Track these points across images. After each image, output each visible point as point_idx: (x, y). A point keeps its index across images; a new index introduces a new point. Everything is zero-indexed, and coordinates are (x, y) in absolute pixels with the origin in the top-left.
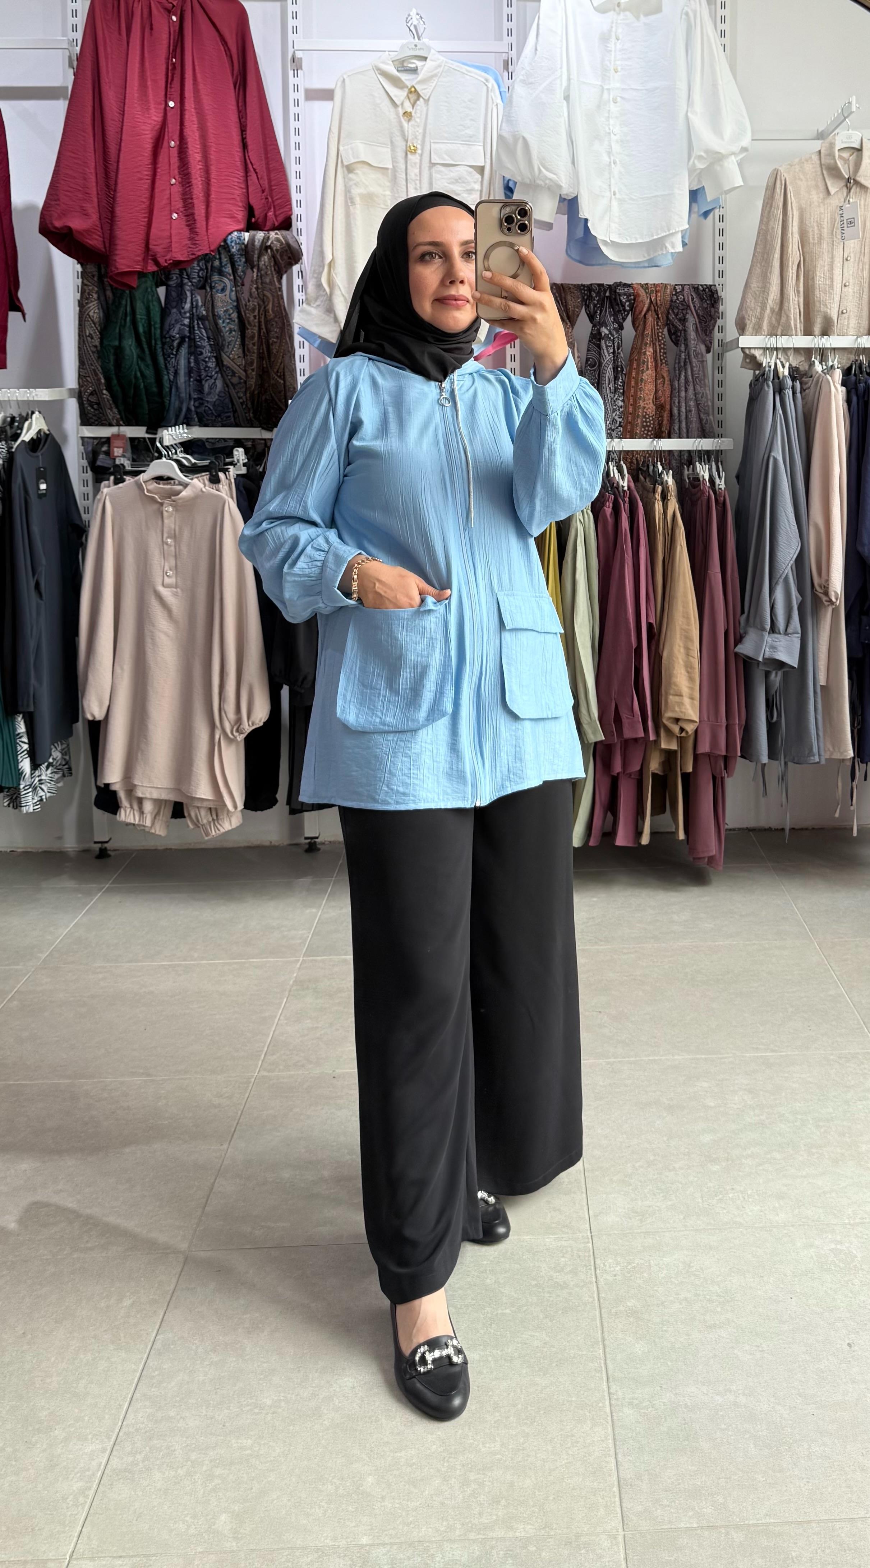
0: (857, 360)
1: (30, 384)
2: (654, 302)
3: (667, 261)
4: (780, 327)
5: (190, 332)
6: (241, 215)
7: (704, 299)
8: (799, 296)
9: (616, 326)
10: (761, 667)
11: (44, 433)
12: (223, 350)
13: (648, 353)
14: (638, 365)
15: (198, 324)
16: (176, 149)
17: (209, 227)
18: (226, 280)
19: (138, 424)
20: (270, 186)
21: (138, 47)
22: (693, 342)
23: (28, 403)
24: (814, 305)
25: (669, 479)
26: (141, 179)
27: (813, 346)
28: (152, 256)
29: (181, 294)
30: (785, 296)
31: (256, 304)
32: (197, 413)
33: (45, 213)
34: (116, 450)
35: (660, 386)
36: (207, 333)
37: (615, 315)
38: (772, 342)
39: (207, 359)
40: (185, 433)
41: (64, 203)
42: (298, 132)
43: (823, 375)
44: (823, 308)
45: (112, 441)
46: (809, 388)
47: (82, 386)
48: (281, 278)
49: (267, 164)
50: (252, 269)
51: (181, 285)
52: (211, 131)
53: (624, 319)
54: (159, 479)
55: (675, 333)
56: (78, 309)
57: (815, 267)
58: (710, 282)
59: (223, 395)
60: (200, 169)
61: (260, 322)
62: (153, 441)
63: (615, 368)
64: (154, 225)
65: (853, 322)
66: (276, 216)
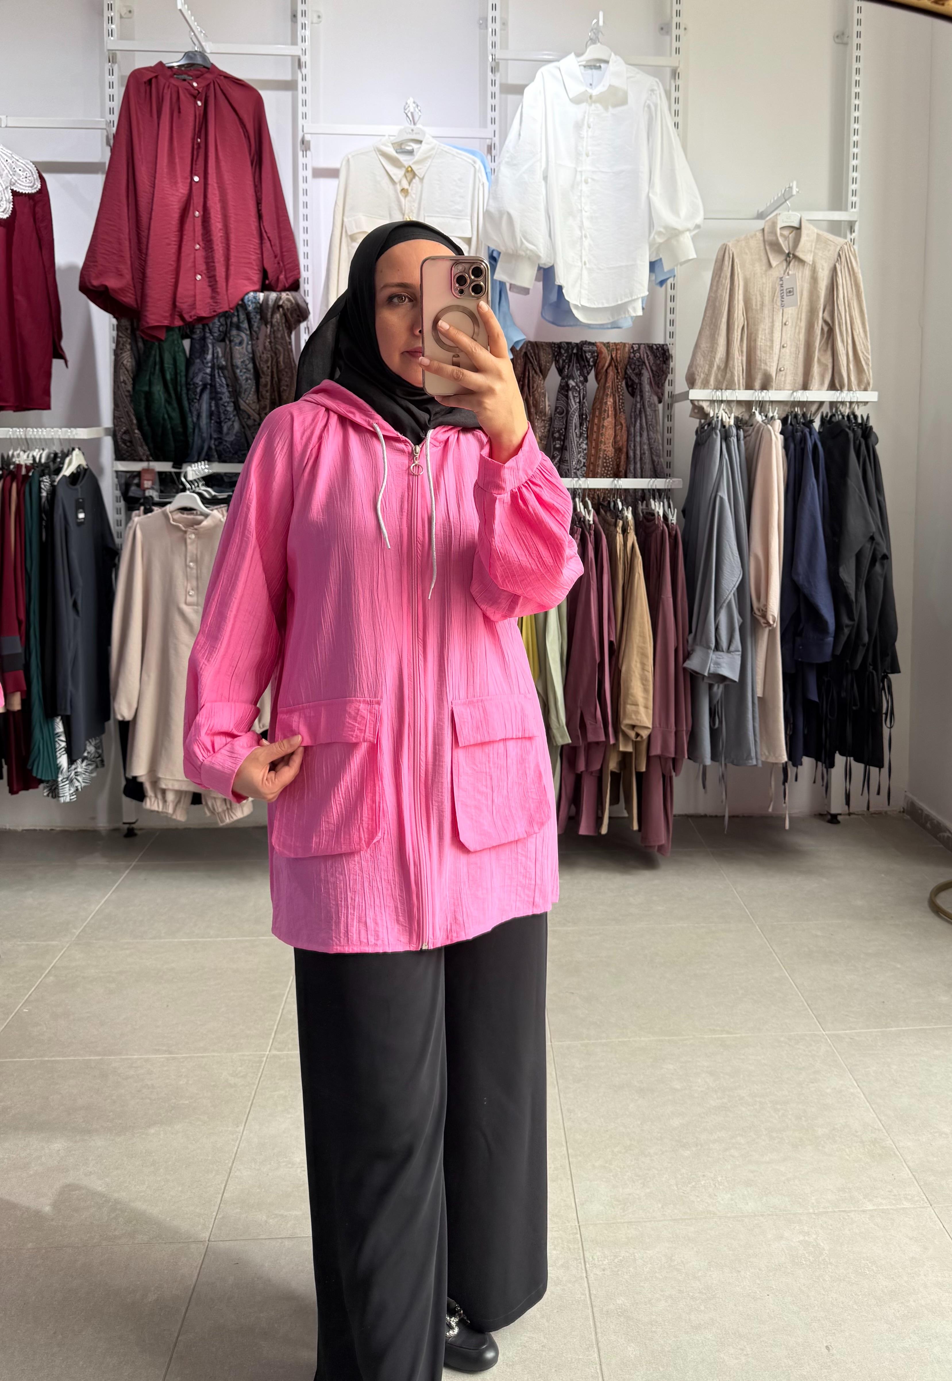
0: (792, 412)
1: (72, 423)
2: (615, 359)
3: (627, 323)
4: (725, 382)
5: (211, 379)
6: (256, 277)
7: (657, 356)
8: (742, 356)
9: (582, 379)
10: (706, 681)
11: (84, 468)
12: (240, 397)
13: (609, 403)
14: (600, 413)
15: (218, 373)
16: (200, 218)
17: (229, 288)
18: (243, 335)
19: (165, 459)
20: (282, 252)
21: (167, 128)
22: (647, 394)
23: (69, 441)
24: (756, 364)
25: (629, 514)
26: (169, 244)
27: (754, 399)
28: (178, 312)
29: (204, 346)
30: (731, 355)
31: (269, 356)
32: (217, 451)
33: (84, 273)
34: (146, 482)
35: (619, 432)
36: (226, 380)
37: (581, 369)
38: (718, 395)
39: (226, 404)
40: (206, 468)
41: (102, 265)
42: (306, 205)
43: (764, 425)
44: (763, 366)
45: (143, 474)
46: (749, 435)
47: (117, 426)
48: (291, 333)
49: (279, 233)
50: (266, 325)
51: (204, 339)
52: (231, 203)
53: (588, 373)
54: (184, 509)
55: (632, 386)
56: (113, 357)
57: (757, 330)
58: (662, 342)
59: (239, 435)
60: (221, 236)
61: (272, 372)
62: (178, 475)
63: (581, 416)
64: (180, 285)
65: (789, 379)
66: (286, 278)
